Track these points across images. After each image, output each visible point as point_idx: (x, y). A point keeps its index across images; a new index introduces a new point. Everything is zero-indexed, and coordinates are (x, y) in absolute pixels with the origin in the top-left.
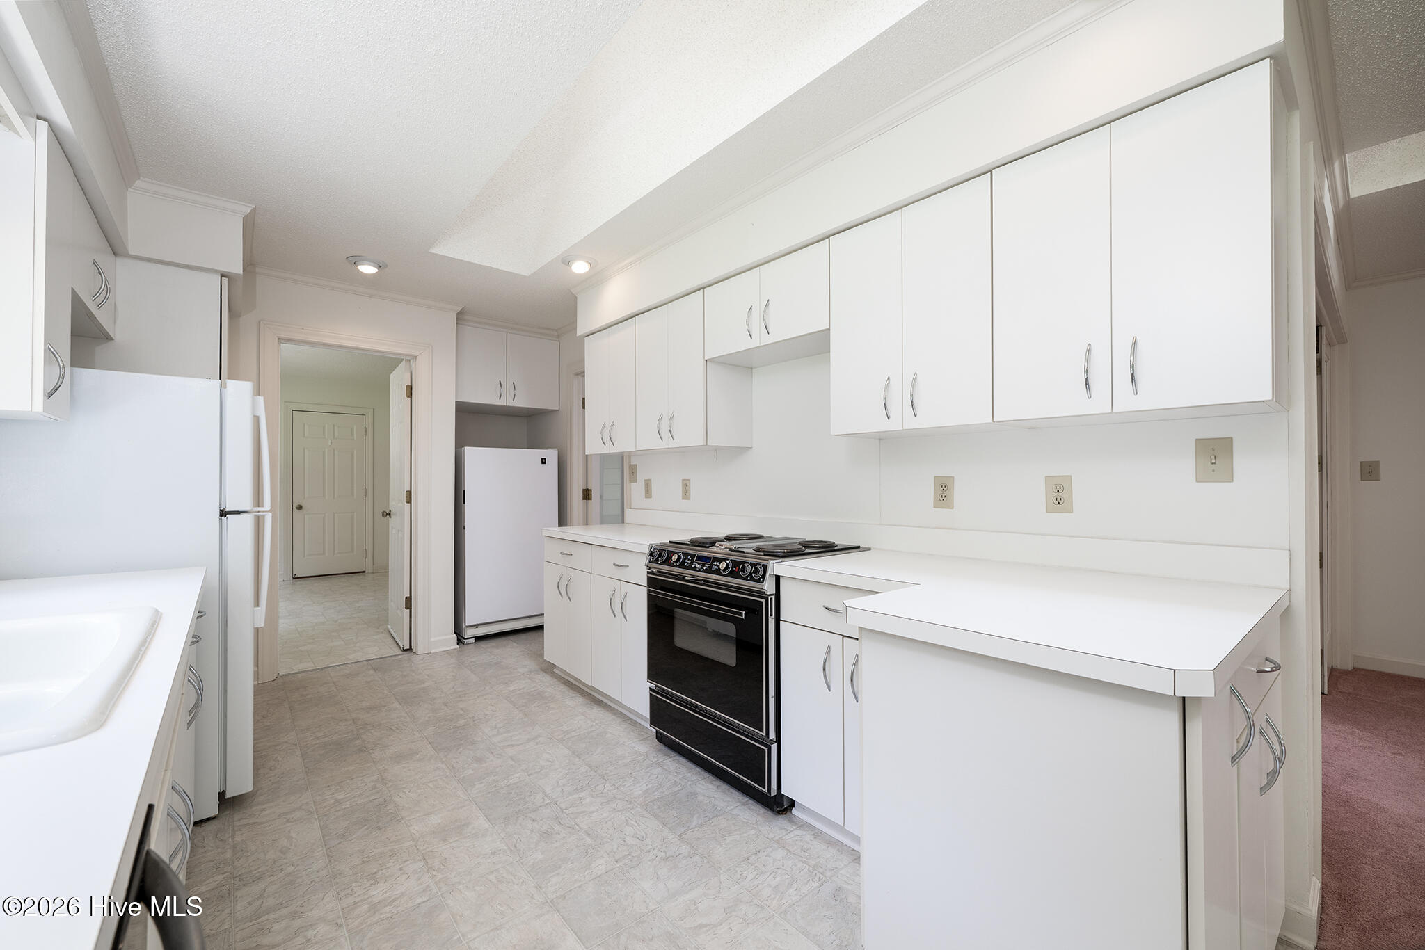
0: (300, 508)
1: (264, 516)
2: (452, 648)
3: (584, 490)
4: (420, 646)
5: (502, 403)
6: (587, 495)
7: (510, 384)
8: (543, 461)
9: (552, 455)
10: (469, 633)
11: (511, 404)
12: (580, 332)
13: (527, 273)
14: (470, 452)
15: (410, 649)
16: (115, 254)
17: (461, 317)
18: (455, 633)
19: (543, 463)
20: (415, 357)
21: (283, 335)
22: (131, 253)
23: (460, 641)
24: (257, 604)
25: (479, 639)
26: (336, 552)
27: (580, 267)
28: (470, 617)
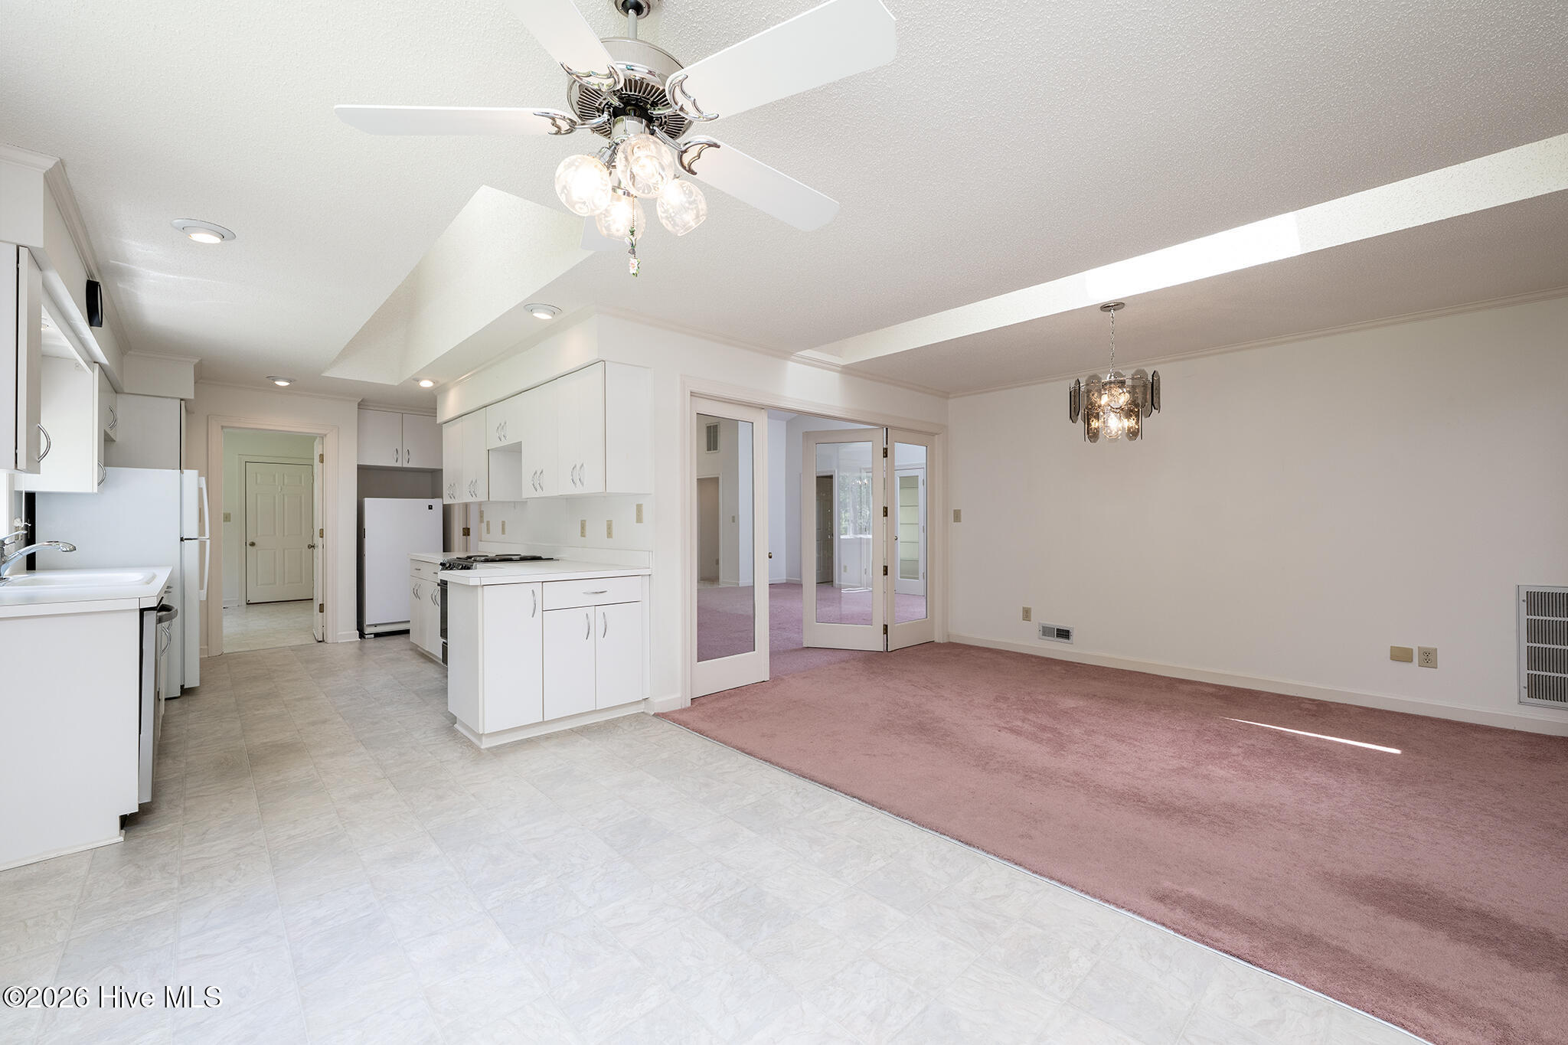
0: (253, 544)
1: (205, 542)
2: (354, 640)
3: (464, 529)
4: (329, 639)
5: (398, 465)
6: (467, 532)
7: (405, 451)
8: (430, 507)
9: (437, 503)
10: (367, 630)
11: (406, 465)
12: (439, 420)
13: (396, 384)
14: (368, 501)
15: (323, 641)
16: (116, 392)
17: (362, 405)
18: (358, 629)
19: (430, 509)
20: (326, 435)
21: (225, 424)
22: (126, 391)
23: (362, 635)
24: (201, 588)
25: (377, 635)
26: (286, 582)
27: (426, 384)
28: (370, 618)
